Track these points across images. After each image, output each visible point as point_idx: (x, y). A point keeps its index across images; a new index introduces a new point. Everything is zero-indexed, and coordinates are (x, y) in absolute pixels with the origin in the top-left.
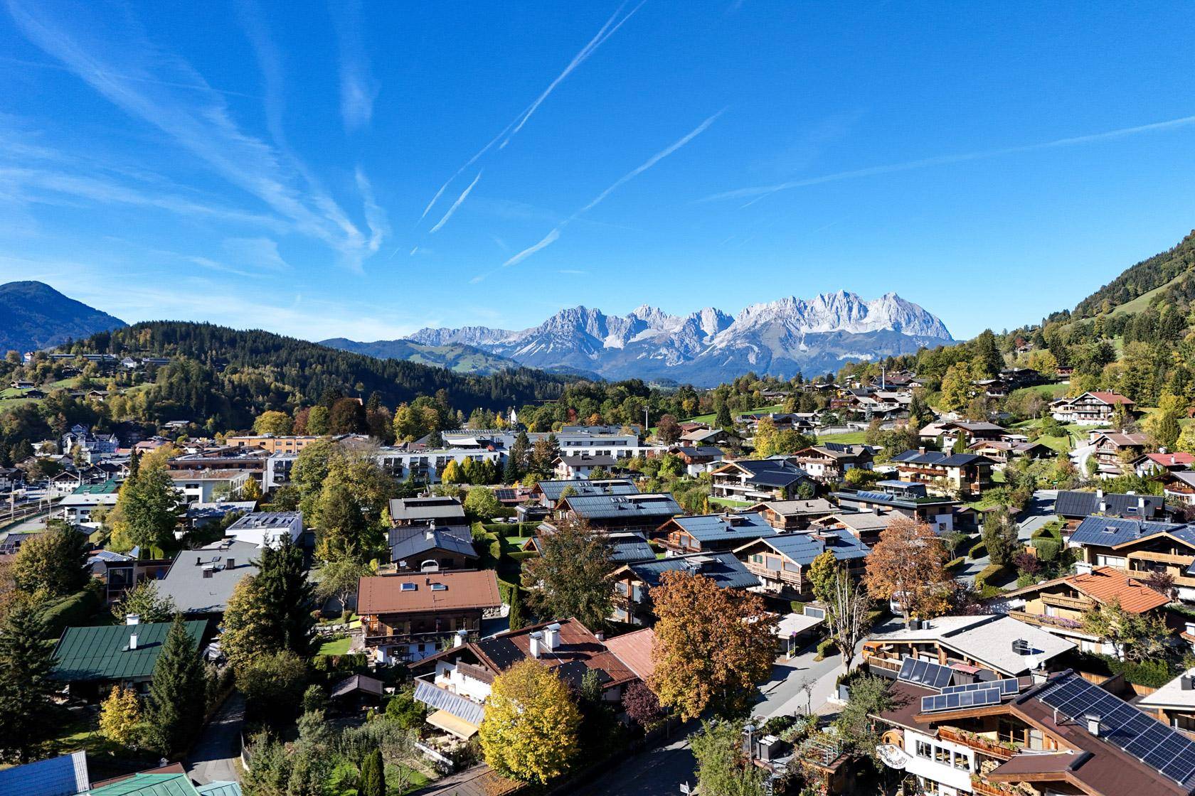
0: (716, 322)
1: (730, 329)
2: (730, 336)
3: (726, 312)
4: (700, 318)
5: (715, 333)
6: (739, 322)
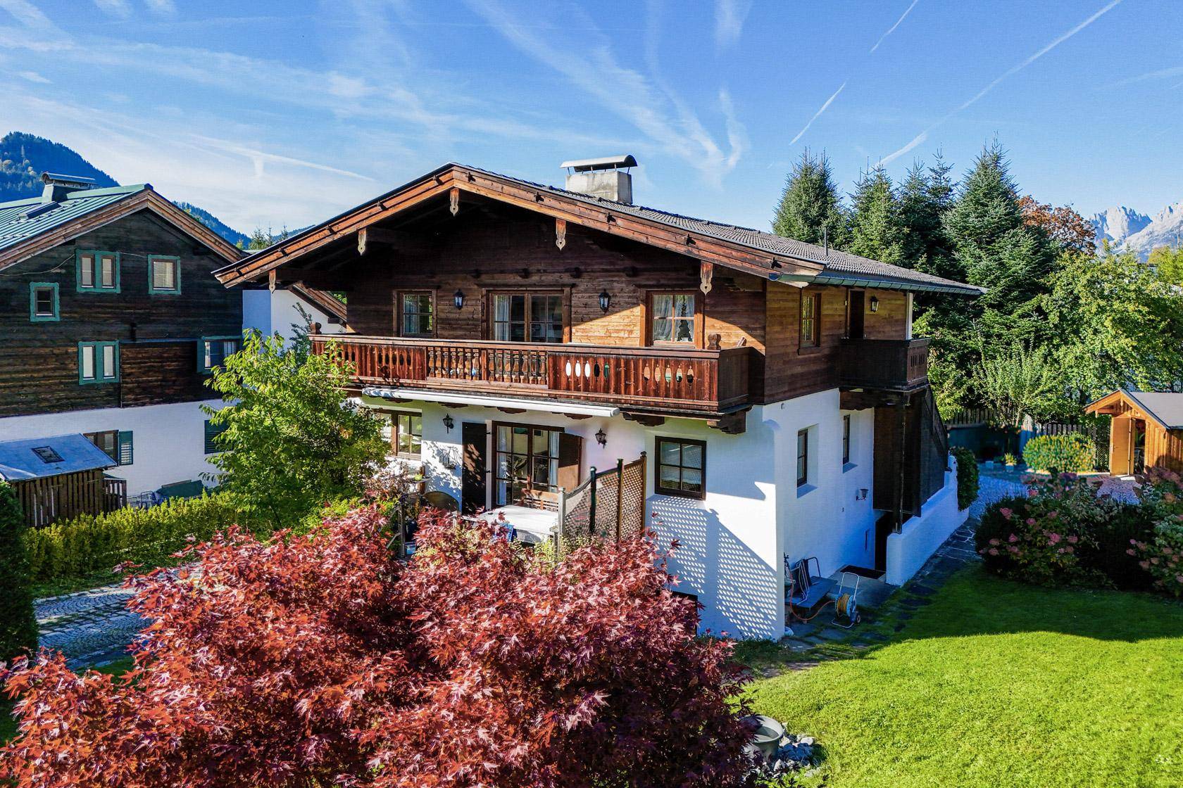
0: (1125, 224)
1: (1145, 231)
2: (1145, 240)
3: (1141, 212)
4: (1103, 219)
5: (1125, 237)
6: (1159, 222)
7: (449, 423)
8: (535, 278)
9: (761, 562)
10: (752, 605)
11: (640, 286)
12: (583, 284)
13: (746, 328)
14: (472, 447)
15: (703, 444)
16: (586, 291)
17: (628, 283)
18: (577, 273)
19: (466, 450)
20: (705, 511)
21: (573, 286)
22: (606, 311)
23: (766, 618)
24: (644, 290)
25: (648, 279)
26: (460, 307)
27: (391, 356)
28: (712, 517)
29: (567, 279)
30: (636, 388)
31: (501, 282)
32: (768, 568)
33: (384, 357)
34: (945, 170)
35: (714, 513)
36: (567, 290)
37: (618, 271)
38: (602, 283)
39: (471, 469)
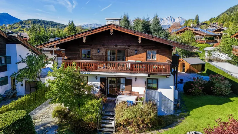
7: (96, 78)
8: (119, 47)
9: (170, 100)
10: (168, 108)
11: (144, 49)
12: (131, 48)
13: (168, 57)
14: (103, 83)
15: (157, 79)
16: (131, 49)
17: (142, 48)
18: (129, 46)
19: (101, 83)
20: (159, 92)
21: (129, 48)
22: (136, 54)
23: (171, 110)
24: (146, 50)
25: (146, 47)
26: (99, 52)
27: (87, 65)
28: (160, 93)
29: (127, 47)
30: (152, 70)
31: (110, 47)
32: (172, 101)
33: (85, 65)
34: (149, 18)
35: (161, 92)
36: (127, 49)
37: (140, 45)
38: (135, 48)
39: (103, 87)
